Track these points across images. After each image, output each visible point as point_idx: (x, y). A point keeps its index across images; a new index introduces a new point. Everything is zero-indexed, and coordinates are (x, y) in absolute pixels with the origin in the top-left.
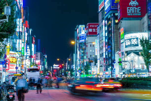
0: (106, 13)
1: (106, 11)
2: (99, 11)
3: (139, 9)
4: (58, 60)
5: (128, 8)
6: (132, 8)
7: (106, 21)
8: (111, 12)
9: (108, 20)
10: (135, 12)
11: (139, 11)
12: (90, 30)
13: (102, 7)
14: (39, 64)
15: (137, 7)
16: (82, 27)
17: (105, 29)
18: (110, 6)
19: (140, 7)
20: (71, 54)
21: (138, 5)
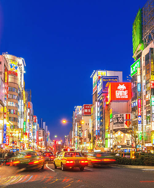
0: (98, 95)
1: (99, 94)
2: (93, 93)
3: (127, 92)
4: (56, 136)
5: (116, 91)
6: (120, 91)
7: (99, 103)
8: (102, 95)
9: (100, 101)
10: (123, 95)
11: (127, 94)
12: (86, 111)
13: (96, 90)
14: (42, 140)
15: (124, 90)
16: (79, 107)
17: (97, 109)
18: (102, 90)
19: (127, 91)
20: (70, 132)
21: (125, 89)
